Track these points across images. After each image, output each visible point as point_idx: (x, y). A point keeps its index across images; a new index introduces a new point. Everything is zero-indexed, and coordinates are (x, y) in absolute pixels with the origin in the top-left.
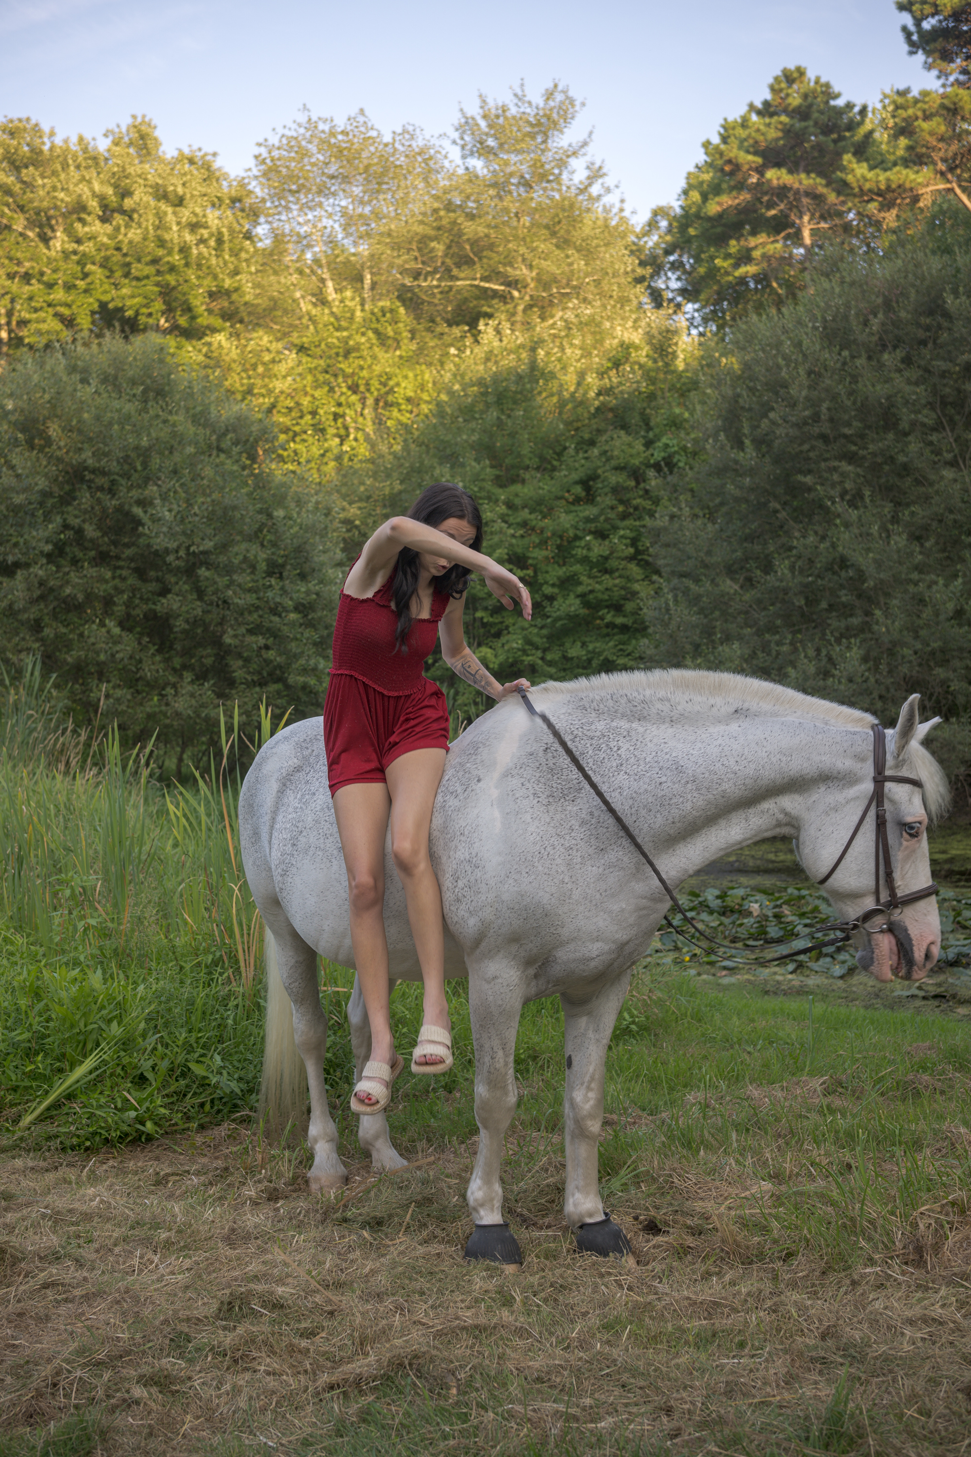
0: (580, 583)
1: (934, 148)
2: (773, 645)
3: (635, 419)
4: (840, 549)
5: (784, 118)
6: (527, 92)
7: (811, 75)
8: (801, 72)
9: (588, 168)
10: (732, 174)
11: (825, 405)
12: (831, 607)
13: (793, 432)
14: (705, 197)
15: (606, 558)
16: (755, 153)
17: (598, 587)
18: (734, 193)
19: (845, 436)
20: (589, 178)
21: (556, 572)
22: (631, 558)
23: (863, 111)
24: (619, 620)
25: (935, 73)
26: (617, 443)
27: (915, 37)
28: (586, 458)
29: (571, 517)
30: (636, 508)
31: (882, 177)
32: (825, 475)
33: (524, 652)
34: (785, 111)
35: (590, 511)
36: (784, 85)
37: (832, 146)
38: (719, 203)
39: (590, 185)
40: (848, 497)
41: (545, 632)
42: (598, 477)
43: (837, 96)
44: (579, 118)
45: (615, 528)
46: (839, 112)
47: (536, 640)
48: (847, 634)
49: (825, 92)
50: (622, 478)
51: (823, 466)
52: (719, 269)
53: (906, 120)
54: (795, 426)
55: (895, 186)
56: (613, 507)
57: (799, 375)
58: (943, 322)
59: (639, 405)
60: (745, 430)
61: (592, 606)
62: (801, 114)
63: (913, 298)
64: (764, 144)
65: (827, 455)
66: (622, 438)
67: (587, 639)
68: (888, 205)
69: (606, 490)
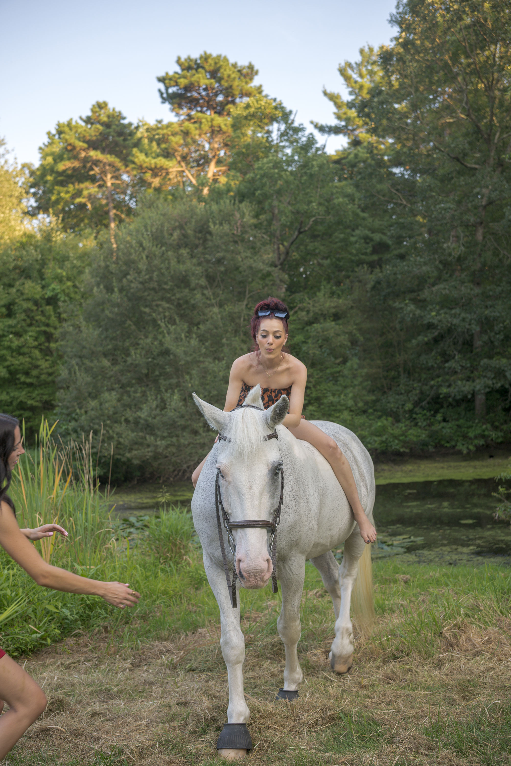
0: (6, 360)
1: (176, 151)
2: (132, 393)
3: (35, 274)
4: (166, 345)
5: (99, 126)
7: (110, 106)
8: (106, 104)
10: (71, 150)
11: (155, 273)
12: (161, 375)
13: (140, 286)
14: (54, 160)
15: (20, 347)
16: (84, 142)
17: (17, 362)
18: (72, 161)
19: (164, 289)
22: (35, 347)
23: (137, 128)
24: (28, 380)
25: (174, 114)
26: (26, 286)
27: (165, 95)
28: (8, 293)
29: (1, 324)
30: (37, 321)
31: (152, 162)
32: (155, 308)
34: (99, 122)
35: (11, 322)
36: (97, 109)
37: (122, 143)
38: (65, 165)
40: (166, 319)
42: (17, 303)
43: (124, 118)
45: (26, 332)
46: (125, 126)
48: (170, 387)
49: (118, 116)
50: (29, 305)
51: (154, 303)
52: (63, 199)
53: (163, 135)
54: (141, 283)
55: (158, 166)
56: (24, 320)
57: (142, 258)
58: (209, 237)
59: (38, 267)
60: (115, 284)
61: (13, 373)
62: (107, 125)
63: (193, 224)
64: (88, 138)
65: (156, 298)
66: (29, 284)
67: (10, 390)
68: (155, 175)
69: (20, 311)
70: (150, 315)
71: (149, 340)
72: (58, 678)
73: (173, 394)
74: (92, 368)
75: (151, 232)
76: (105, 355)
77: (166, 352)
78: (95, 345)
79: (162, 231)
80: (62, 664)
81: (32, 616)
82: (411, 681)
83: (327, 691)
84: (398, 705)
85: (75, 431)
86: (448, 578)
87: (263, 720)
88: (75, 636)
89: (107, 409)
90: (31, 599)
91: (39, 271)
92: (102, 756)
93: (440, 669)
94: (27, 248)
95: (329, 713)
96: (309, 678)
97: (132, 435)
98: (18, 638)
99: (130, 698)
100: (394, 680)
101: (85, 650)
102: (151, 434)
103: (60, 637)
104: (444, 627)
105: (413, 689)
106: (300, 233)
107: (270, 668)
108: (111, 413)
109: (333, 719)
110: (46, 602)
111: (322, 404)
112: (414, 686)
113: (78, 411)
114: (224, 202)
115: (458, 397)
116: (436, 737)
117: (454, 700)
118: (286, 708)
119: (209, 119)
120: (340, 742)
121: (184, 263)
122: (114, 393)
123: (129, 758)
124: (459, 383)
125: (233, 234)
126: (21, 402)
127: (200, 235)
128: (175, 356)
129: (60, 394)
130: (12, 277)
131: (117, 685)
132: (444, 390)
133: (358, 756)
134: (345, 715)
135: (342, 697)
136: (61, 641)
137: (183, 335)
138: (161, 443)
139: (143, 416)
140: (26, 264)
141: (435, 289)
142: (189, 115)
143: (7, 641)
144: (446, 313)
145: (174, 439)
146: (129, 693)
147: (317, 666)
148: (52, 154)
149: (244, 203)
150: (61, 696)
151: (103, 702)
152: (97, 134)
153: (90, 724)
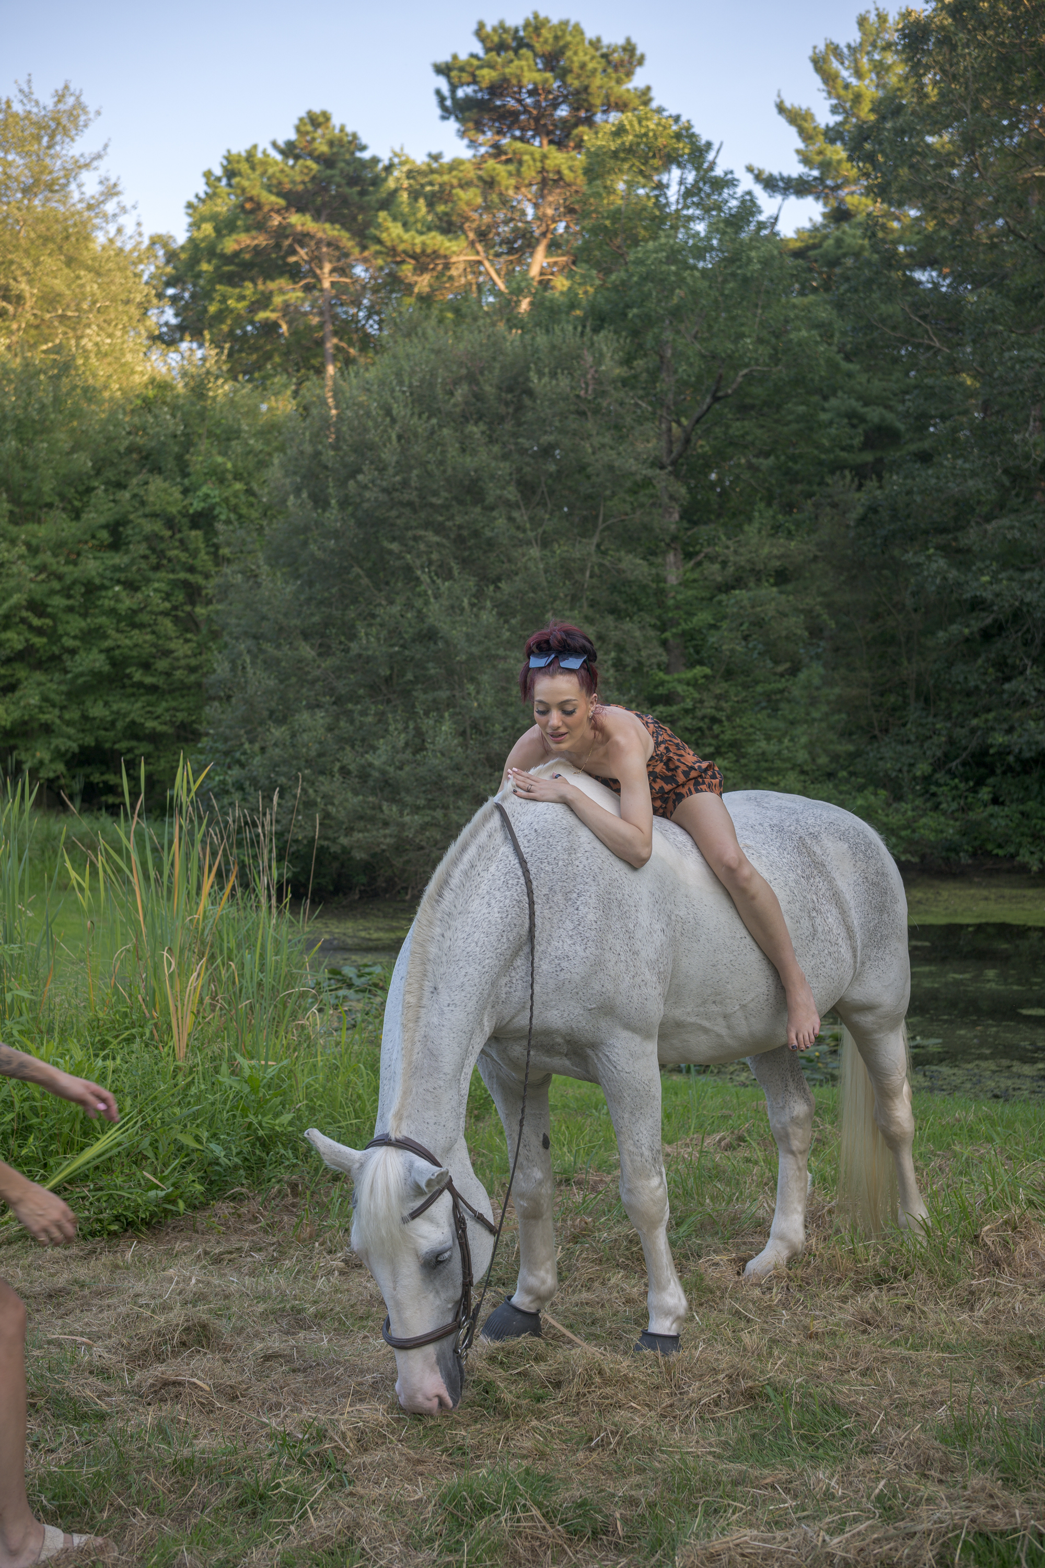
0: (105, 637)
1: (467, 219)
3: (170, 464)
5: (310, 163)
6: (34, 89)
7: (336, 121)
8: (326, 117)
9: (101, 183)
10: (252, 212)
11: (415, 472)
14: (217, 230)
15: (135, 612)
16: (278, 194)
17: (127, 642)
18: (254, 233)
19: (432, 505)
20: (102, 194)
21: (76, 624)
22: (165, 614)
23: (389, 168)
24: (149, 680)
25: (466, 142)
26: (152, 487)
27: (448, 103)
28: (114, 501)
29: (98, 563)
30: (170, 560)
31: (416, 240)
32: (411, 543)
33: (41, 710)
34: (311, 155)
35: (118, 559)
36: (309, 128)
37: (356, 198)
38: (237, 242)
39: (103, 202)
40: (433, 568)
41: (64, 688)
42: (131, 522)
43: (363, 148)
44: (92, 126)
45: (148, 581)
46: (363, 164)
47: (53, 696)
48: (436, 707)
49: (350, 142)
50: (157, 526)
51: (410, 534)
52: (232, 311)
53: (441, 185)
54: (384, 490)
55: (429, 251)
56: (145, 557)
57: (390, 438)
58: (527, 401)
59: (176, 449)
60: (331, 490)
61: (118, 663)
62: (327, 162)
63: (497, 372)
64: (288, 186)
65: (414, 524)
66: (157, 483)
67: (110, 698)
68: (421, 269)
69: (138, 538)
70: (399, 557)
71: (395, 609)
72: (198, 1281)
73: (440, 720)
74: (278, 661)
75: (410, 386)
76: (306, 636)
77: (431, 635)
78: (286, 615)
79: (432, 385)
80: (206, 1253)
81: (150, 1154)
82: (911, 1330)
83: (739, 1340)
84: (883, 1376)
85: (240, 787)
86: (993, 1124)
87: (609, 1390)
88: (233, 1198)
89: (305, 745)
90: (148, 1120)
91: (179, 458)
92: (285, 1441)
93: (972, 1309)
94: (157, 411)
95: (744, 1384)
96: (702, 1310)
97: (355, 801)
98: (121, 1197)
99: (342, 1330)
100: (878, 1327)
101: (252, 1227)
102: (393, 801)
103: (202, 1199)
104: (983, 1224)
105: (914, 1347)
106: (716, 399)
107: (625, 1286)
108: (313, 753)
109: (752, 1397)
110: (179, 1127)
111: (744, 756)
112: (918, 1341)
113: (247, 746)
114: (562, 330)
115: (1027, 755)
116: (963, 1447)
117: (1000, 1375)
118: (656, 1370)
119: (537, 156)
120: (763, 1443)
121: (474, 452)
122: (320, 714)
123: (337, 1448)
124: (1032, 723)
125: (578, 396)
126: (133, 722)
127: (509, 396)
128: (447, 643)
129: (212, 710)
130: (123, 468)
131: (315, 1302)
132: (999, 739)
133: (801, 1475)
134: (776, 1390)
135: (770, 1354)
136: (204, 1206)
137: (466, 601)
138: (412, 820)
139: (377, 763)
140: (153, 444)
141: (989, 527)
142: (496, 146)
143: (98, 1200)
144: (1011, 579)
145: (439, 814)
146: (340, 1320)
147: (718, 1288)
148: (213, 217)
149: (602, 334)
150: (204, 1316)
151: (287, 1333)
152: (307, 179)
153: (260, 1375)
